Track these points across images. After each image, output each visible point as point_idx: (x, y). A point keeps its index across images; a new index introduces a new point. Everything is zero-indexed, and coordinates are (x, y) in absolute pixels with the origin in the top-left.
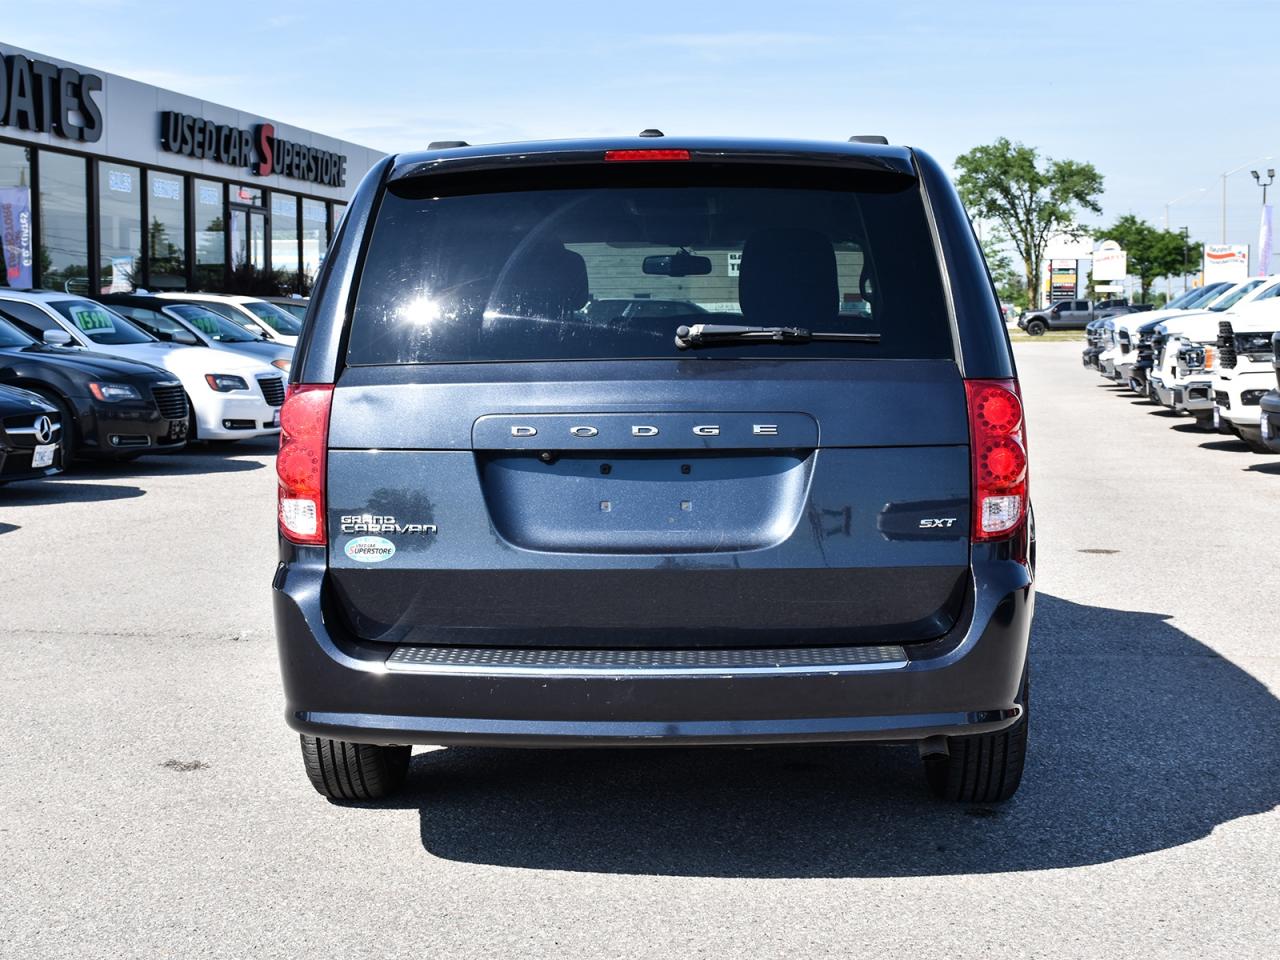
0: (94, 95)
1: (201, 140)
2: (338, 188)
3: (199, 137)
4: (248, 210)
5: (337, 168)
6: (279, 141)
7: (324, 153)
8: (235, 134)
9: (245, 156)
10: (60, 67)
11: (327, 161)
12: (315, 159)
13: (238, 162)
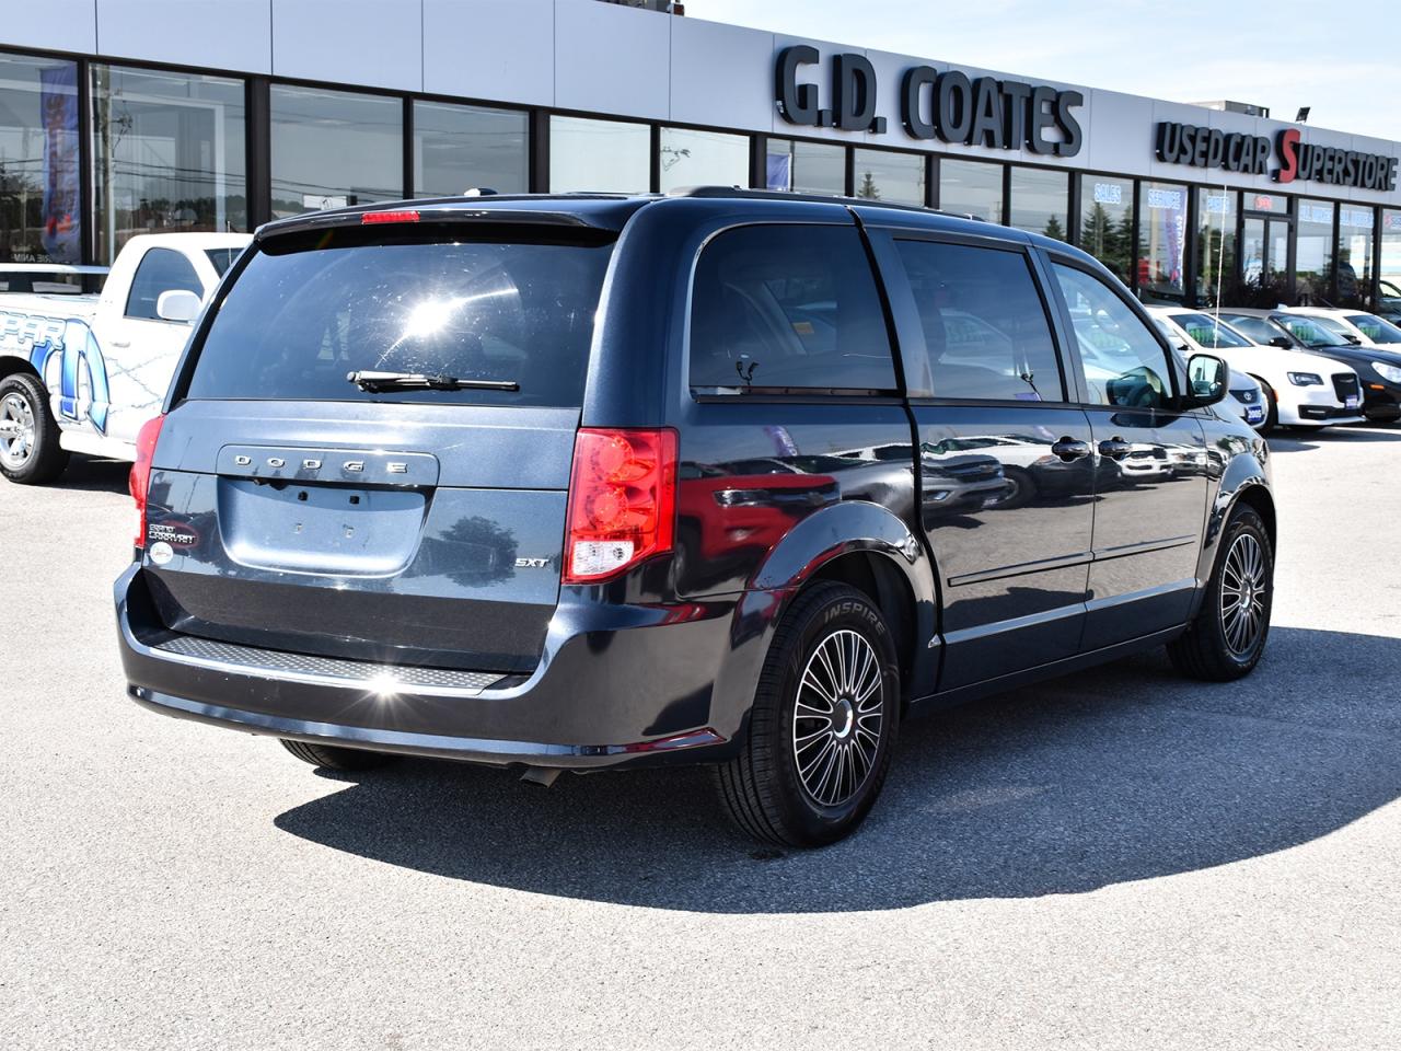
0: (1074, 111)
1: (1204, 149)
2: (1388, 192)
3: (1201, 146)
4: (1267, 217)
5: (1384, 172)
6: (1307, 147)
7: (1368, 156)
8: (1249, 141)
9: (1261, 163)
10: (1033, 86)
11: (1371, 164)
12: (1356, 163)
13: (1250, 169)
